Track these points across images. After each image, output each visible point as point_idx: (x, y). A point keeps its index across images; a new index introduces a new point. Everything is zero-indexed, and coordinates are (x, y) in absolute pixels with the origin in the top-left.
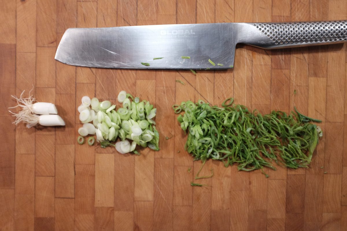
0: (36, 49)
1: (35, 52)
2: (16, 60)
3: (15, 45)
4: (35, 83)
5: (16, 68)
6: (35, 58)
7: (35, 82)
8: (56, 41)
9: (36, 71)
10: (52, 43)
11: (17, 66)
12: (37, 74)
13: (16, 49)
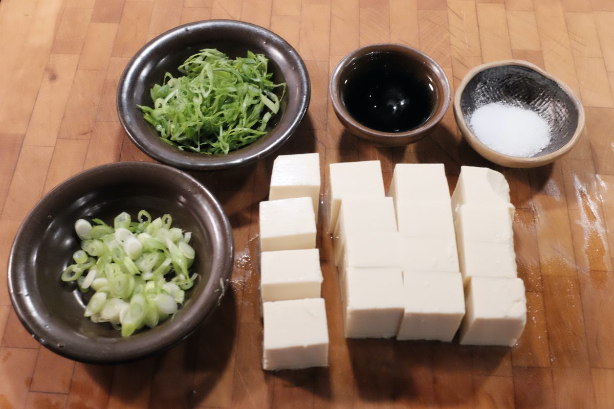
0: (57, 141)
1: (54, 145)
2: (19, 156)
3: (24, 136)
4: (41, 191)
5: (15, 167)
6: (51, 154)
7: (42, 188)
8: (92, 131)
9: (48, 173)
10: (85, 134)
11: (18, 164)
12: (48, 177)
13: (23, 142)
